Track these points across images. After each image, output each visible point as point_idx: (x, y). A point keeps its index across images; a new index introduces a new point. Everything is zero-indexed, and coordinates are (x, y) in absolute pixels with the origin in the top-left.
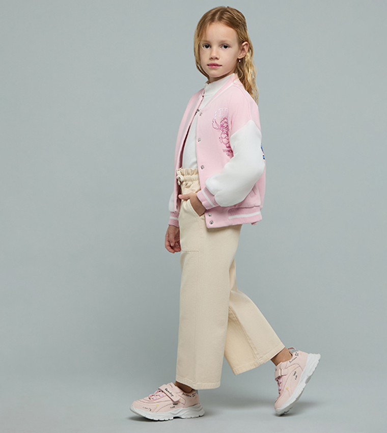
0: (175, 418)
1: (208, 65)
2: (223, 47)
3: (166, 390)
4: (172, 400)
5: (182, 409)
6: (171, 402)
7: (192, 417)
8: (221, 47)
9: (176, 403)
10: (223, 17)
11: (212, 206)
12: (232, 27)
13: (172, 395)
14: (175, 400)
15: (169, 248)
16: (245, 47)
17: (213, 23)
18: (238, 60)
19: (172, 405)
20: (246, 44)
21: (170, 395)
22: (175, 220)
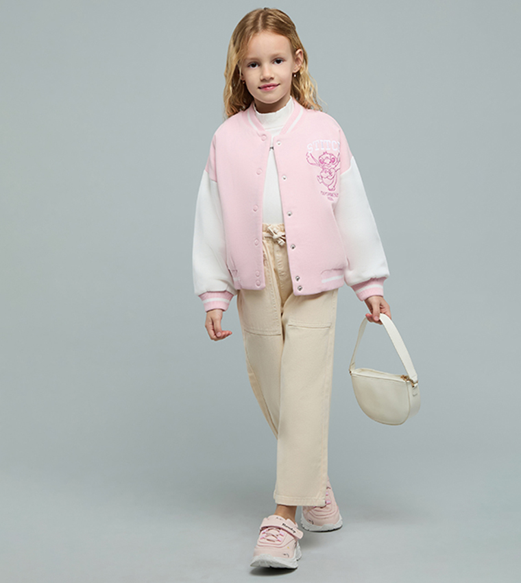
1: (259, 88)
2: (275, 63)
3: (284, 525)
8: (273, 63)
10: (267, 23)
12: (283, 35)
16: (299, 56)
17: (258, 34)
18: (293, 74)
20: (300, 52)
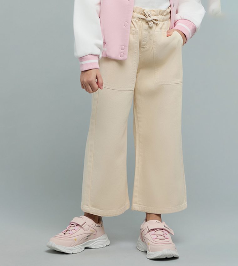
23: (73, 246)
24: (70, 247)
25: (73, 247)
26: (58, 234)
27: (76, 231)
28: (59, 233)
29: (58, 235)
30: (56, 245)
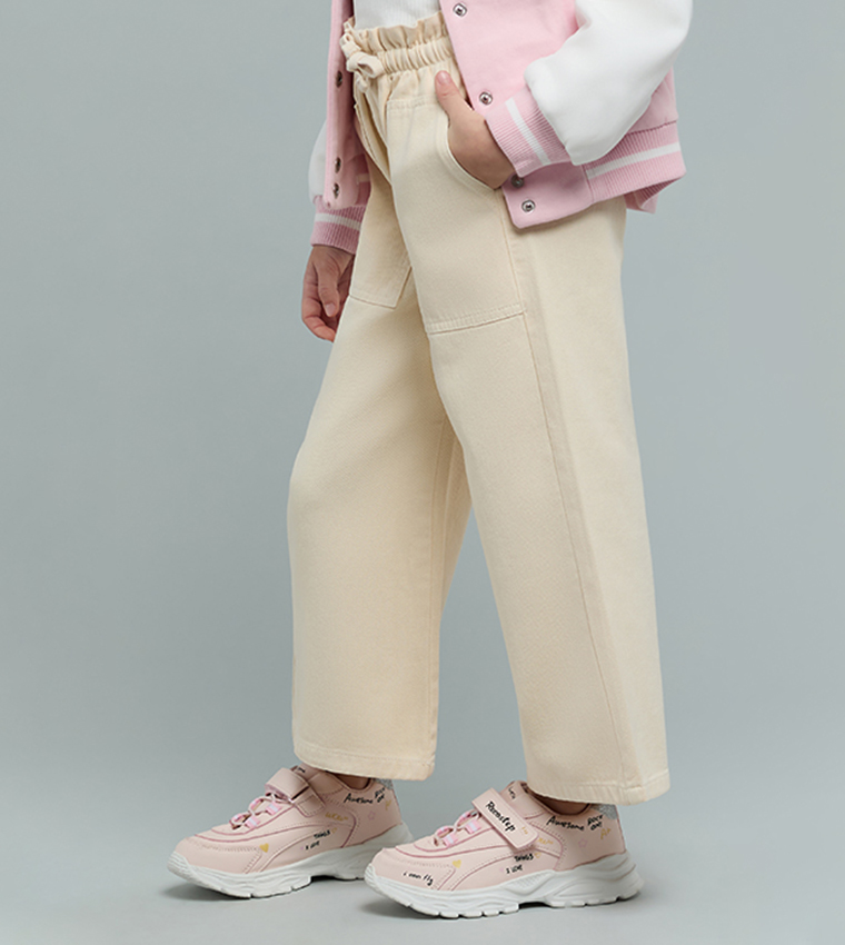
0: (522, 906)
3: (491, 806)
4: (510, 845)
5: (550, 873)
6: (507, 851)
7: (590, 902)
9: (523, 856)
11: (539, 162)
13: (513, 828)
14: (518, 845)
15: (317, 321)
19: (513, 863)
21: (501, 826)
22: (336, 226)
23: (256, 870)
24: (244, 875)
25: (258, 873)
26: (210, 829)
27: (271, 817)
28: (216, 825)
29: (210, 832)
30: (189, 865)
